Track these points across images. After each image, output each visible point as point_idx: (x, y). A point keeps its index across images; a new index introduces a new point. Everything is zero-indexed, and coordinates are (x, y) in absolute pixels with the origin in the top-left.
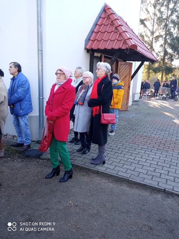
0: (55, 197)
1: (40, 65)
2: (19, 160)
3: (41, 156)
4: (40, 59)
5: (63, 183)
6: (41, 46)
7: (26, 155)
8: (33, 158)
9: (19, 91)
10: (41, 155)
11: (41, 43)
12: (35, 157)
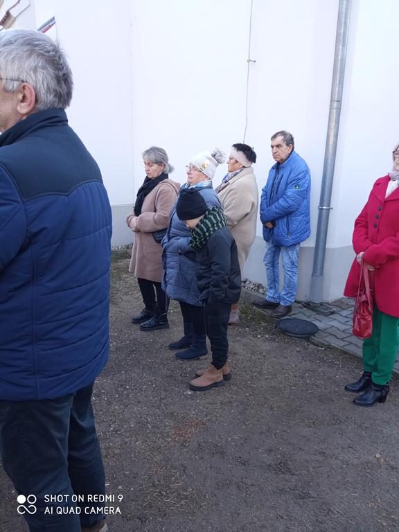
0: (342, 434)
1: (332, 134)
2: (267, 336)
3: (312, 337)
4: (334, 120)
5: (361, 408)
6: (339, 91)
7: (281, 329)
8: (295, 337)
9: (289, 194)
10: (313, 334)
11: (341, 83)
12: (299, 336)
